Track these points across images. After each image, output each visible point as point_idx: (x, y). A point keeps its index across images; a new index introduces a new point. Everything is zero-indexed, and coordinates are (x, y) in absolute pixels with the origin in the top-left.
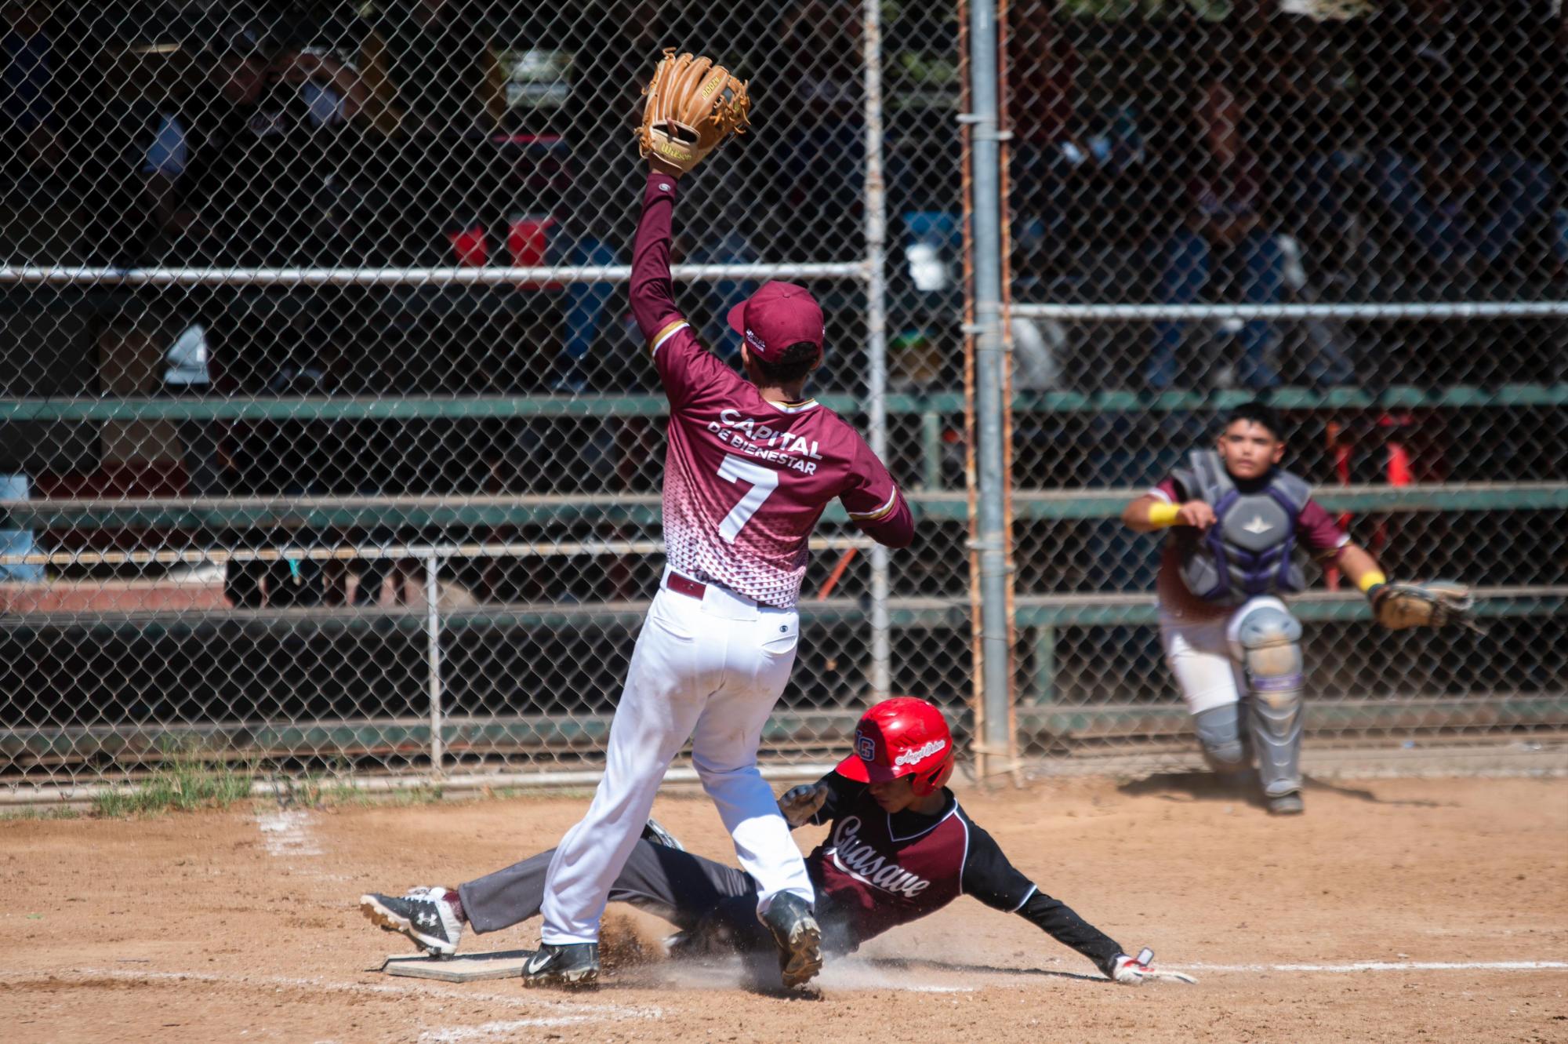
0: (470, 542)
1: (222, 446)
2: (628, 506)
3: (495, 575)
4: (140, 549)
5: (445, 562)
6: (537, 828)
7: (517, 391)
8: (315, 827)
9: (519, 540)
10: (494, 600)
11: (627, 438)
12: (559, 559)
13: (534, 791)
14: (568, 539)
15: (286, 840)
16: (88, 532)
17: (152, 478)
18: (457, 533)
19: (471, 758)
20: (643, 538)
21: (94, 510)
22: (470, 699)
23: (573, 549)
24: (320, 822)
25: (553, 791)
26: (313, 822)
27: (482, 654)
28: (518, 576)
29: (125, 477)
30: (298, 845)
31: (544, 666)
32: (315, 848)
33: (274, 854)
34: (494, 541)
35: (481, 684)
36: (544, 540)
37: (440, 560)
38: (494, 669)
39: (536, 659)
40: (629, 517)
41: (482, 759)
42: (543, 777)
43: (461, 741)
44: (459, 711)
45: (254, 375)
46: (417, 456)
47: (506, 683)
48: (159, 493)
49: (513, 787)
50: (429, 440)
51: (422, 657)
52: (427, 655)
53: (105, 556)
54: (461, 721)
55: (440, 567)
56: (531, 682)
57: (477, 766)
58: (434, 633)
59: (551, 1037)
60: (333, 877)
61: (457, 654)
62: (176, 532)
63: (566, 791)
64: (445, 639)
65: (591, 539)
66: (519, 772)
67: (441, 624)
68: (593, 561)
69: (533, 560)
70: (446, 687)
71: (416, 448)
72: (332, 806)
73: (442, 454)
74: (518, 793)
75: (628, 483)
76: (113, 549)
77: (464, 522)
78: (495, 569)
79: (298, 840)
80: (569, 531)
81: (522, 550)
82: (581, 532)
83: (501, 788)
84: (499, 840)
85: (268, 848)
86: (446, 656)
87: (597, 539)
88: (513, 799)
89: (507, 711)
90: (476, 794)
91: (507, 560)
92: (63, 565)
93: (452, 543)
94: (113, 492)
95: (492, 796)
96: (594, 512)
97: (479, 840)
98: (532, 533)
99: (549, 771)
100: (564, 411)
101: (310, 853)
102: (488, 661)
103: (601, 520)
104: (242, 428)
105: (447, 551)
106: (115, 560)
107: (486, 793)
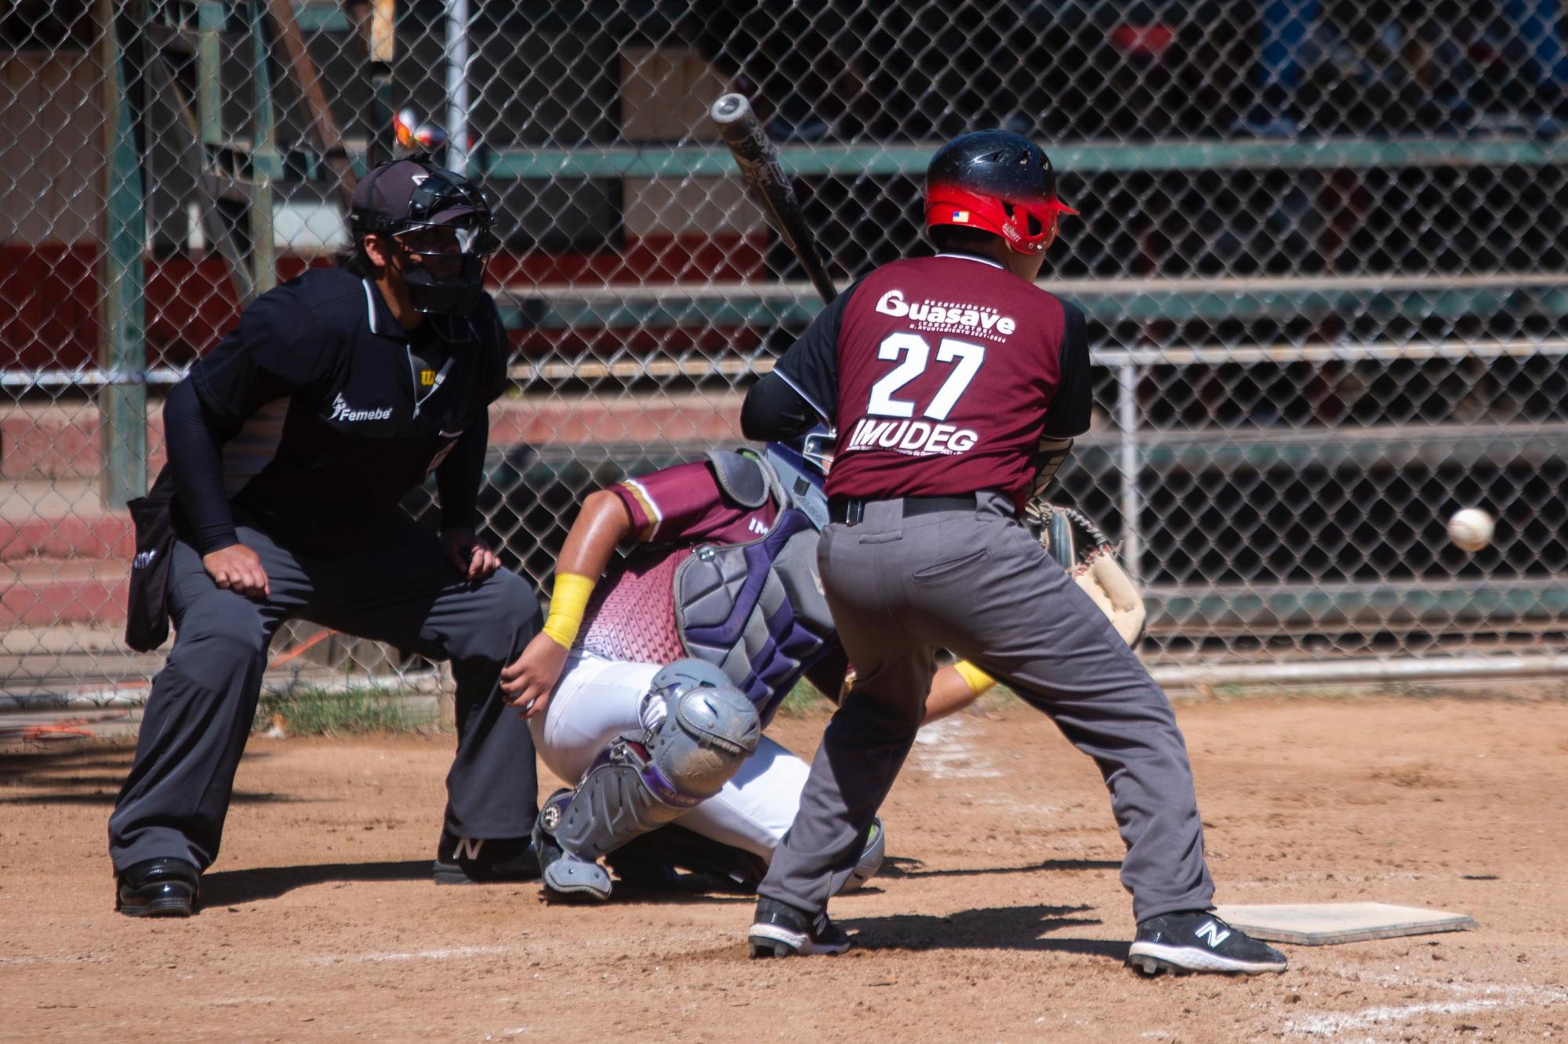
0: (1180, 343)
1: (841, 213)
2: (1397, 293)
3: (1213, 391)
4: (732, 355)
5: (1145, 373)
6: (1286, 741)
7: (1210, 134)
8: (977, 739)
9: (1247, 341)
10: (1213, 424)
11: (1395, 198)
12: (1301, 368)
13: (1270, 690)
14: (1315, 340)
15: (944, 757)
16: (660, 331)
17: (745, 258)
18: (1162, 331)
19: (1180, 643)
20: (1418, 338)
21: (669, 302)
22: (1179, 561)
23: (1320, 353)
24: (982, 733)
25: (1293, 689)
26: (972, 732)
27: (1196, 499)
28: (1246, 390)
29: (710, 257)
30: (964, 764)
31: (1280, 515)
32: (989, 768)
33: (937, 776)
34: (1213, 342)
35: (1195, 540)
36: (1281, 341)
37: (1138, 368)
38: (1212, 520)
39: (1270, 507)
40: (1399, 308)
41: (1197, 645)
42: (1281, 669)
43: (1168, 621)
44: (1165, 579)
45: (885, 115)
46: (1106, 225)
47: (1229, 539)
48: (757, 278)
49: (1241, 683)
50: (1123, 203)
51: (1113, 505)
52: (1120, 501)
53: (684, 366)
54: (1170, 593)
55: (1138, 380)
56: (1263, 537)
57: (1191, 655)
58: (1130, 470)
59: (1464, 1028)
60: (1032, 807)
61: (1162, 499)
62: (780, 332)
63: (1315, 689)
64: (1146, 479)
65: (1343, 338)
66: (1245, 662)
67: (1139, 457)
68: (1349, 370)
69: (1265, 368)
70: (1147, 546)
71: (1106, 215)
72: (994, 710)
73: (1140, 223)
74: (1248, 691)
75: (1397, 260)
76: (696, 355)
77: (1170, 316)
78: (1213, 382)
79: (962, 756)
80: (1316, 329)
81: (1250, 355)
82: (1331, 329)
83: (1223, 684)
84: (1237, 756)
85: (926, 768)
86: (1147, 503)
87: (1355, 339)
88: (1242, 700)
89: (1230, 578)
90: (1188, 693)
91: (1230, 369)
92: (627, 379)
93: (1154, 346)
94: (694, 277)
95: (1213, 697)
96: (1349, 302)
97: (1210, 757)
98: (1265, 331)
99: (1289, 661)
100: (1274, 161)
101: (985, 774)
102: (1204, 509)
103: (1359, 314)
104: (868, 188)
105: (1149, 356)
106: (696, 372)
107: (1203, 692)
